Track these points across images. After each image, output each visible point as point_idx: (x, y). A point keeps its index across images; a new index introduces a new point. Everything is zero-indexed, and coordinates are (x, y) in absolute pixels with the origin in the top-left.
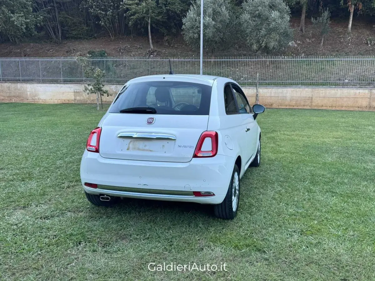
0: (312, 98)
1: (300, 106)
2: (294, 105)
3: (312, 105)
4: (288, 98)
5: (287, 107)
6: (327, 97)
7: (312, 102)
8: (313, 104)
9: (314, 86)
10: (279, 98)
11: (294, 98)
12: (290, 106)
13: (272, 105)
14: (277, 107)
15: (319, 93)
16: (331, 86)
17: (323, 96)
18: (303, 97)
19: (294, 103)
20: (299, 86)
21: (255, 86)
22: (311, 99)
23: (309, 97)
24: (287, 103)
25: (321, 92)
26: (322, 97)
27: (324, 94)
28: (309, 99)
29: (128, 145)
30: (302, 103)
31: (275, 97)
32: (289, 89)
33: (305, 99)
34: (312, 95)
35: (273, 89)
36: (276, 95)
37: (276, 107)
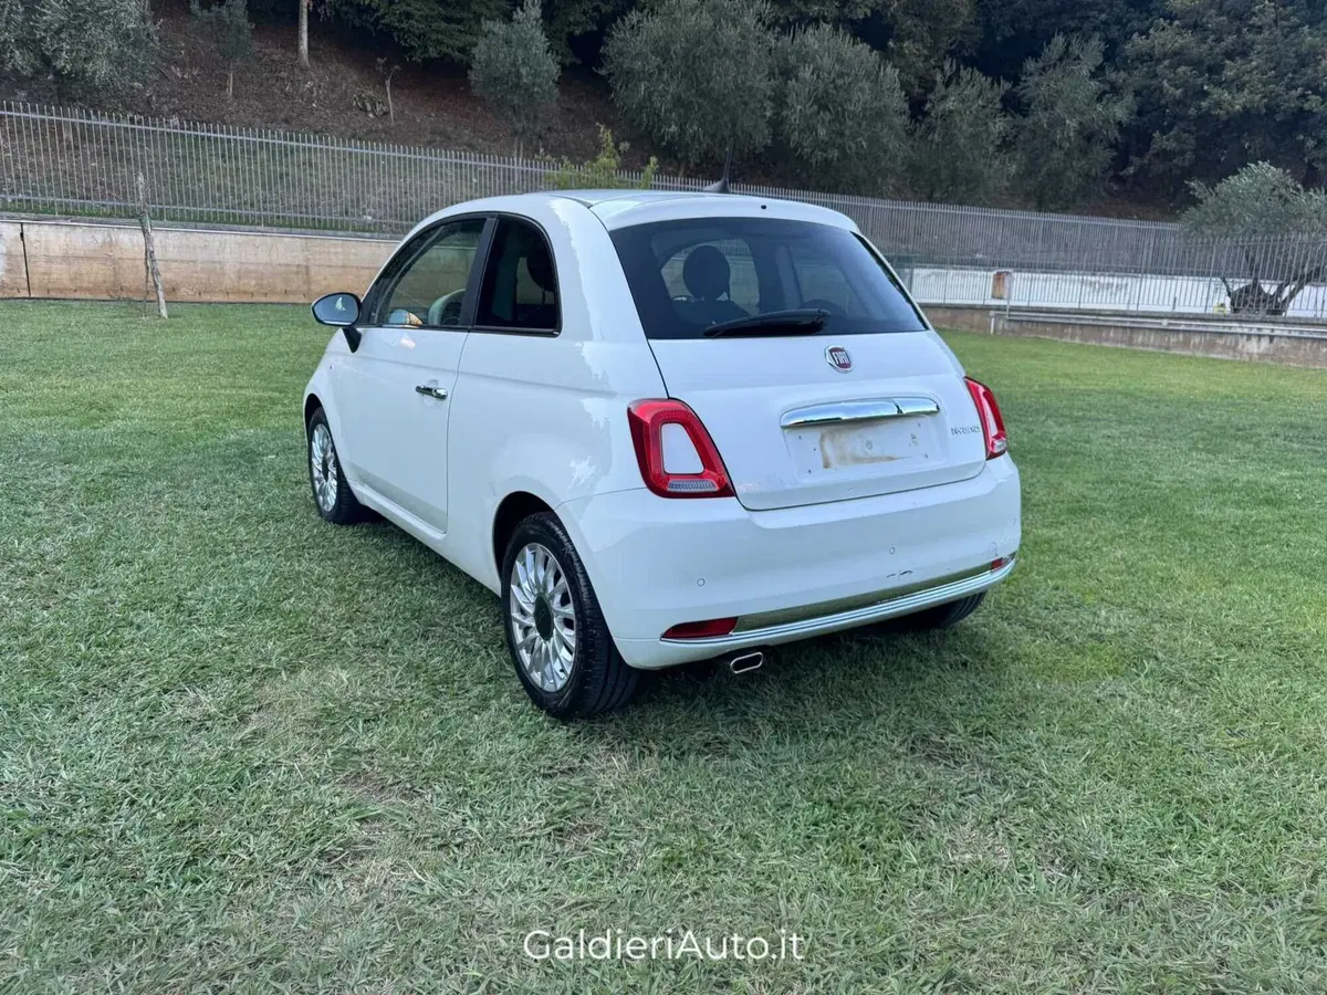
0: (307, 267)
1: (273, 292)
2: (252, 290)
3: (309, 289)
4: (231, 270)
5: (232, 298)
6: (352, 267)
7: (308, 282)
8: (313, 287)
9: (310, 231)
10: (199, 267)
11: (252, 268)
12: (239, 292)
13: (174, 290)
14: (197, 298)
15: (329, 253)
16: (359, 234)
17: (340, 263)
18: (280, 265)
19: (253, 282)
20: (258, 228)
21: (137, 221)
22: (304, 271)
23: (298, 266)
24: (228, 282)
25: (332, 250)
26: (337, 267)
27: (341, 257)
28: (297, 273)
29: (818, 450)
30: (280, 287)
31: (182, 261)
32: (228, 237)
33: (285, 273)
34: (307, 260)
35: (170, 235)
36: (188, 257)
37: (190, 299)
